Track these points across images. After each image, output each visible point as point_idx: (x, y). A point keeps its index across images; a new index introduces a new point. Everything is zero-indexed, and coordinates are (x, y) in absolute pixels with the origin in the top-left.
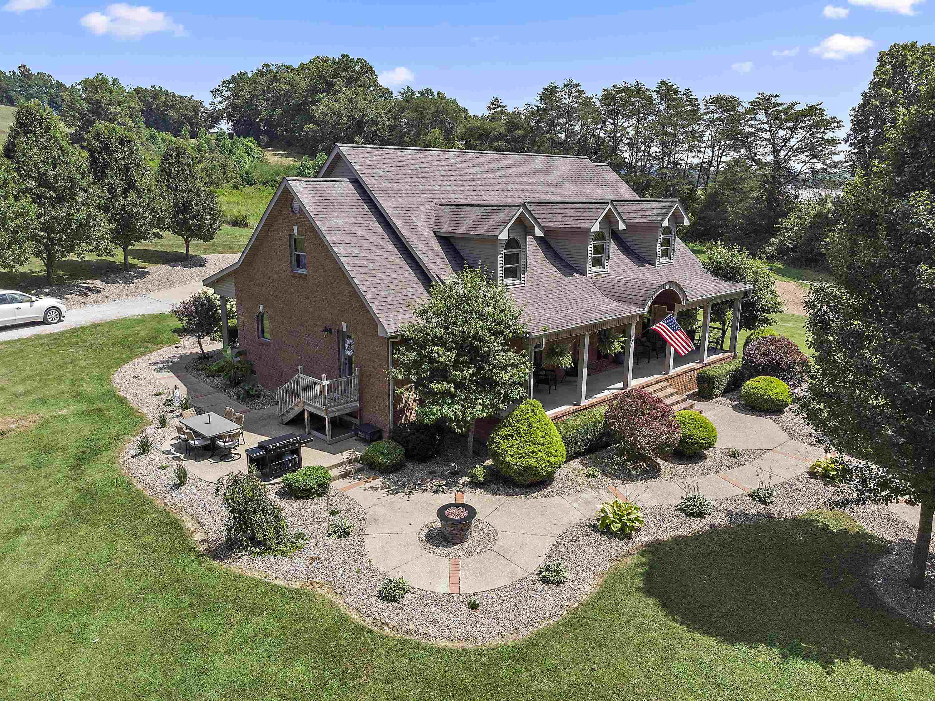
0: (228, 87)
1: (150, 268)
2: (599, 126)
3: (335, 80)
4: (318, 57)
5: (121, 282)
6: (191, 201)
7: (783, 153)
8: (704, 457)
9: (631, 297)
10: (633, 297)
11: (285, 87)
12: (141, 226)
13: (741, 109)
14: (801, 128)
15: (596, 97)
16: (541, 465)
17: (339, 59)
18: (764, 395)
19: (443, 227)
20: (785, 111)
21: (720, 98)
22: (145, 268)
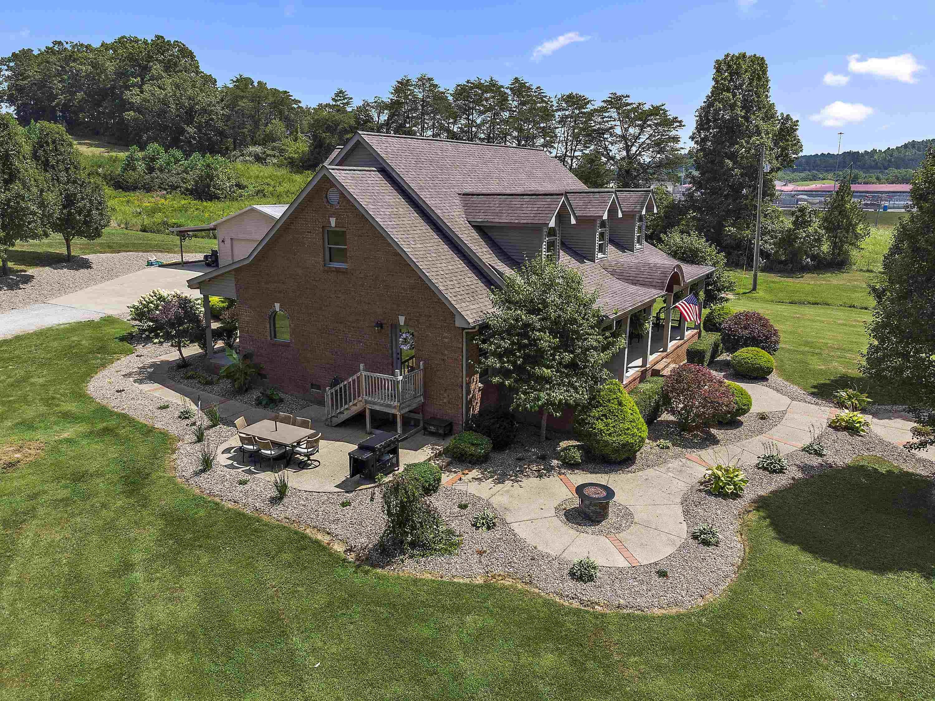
0: (8, 66)
1: (31, 271)
2: (451, 121)
3: (152, 64)
4: (124, 37)
5: (5, 288)
6: (75, 194)
7: (634, 149)
8: (740, 424)
9: (647, 280)
10: (650, 280)
11: (85, 69)
12: (29, 223)
13: (590, 107)
14: (650, 126)
15: (449, 92)
16: (635, 441)
17: (152, 40)
18: (755, 364)
19: (478, 217)
20: (634, 110)
21: (570, 96)
22: (25, 271)
